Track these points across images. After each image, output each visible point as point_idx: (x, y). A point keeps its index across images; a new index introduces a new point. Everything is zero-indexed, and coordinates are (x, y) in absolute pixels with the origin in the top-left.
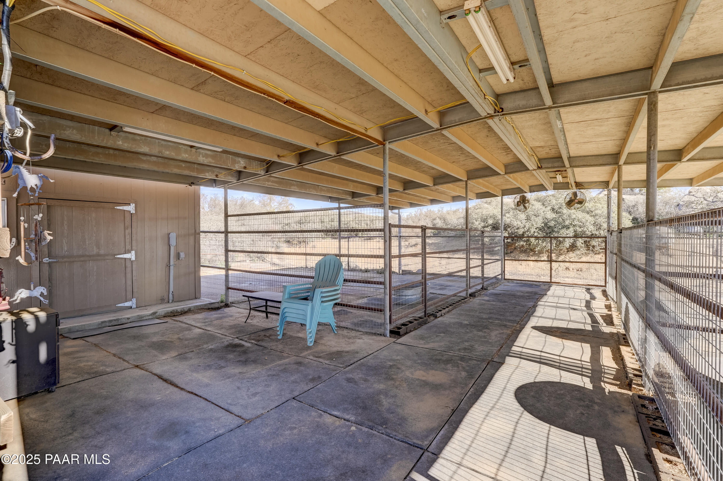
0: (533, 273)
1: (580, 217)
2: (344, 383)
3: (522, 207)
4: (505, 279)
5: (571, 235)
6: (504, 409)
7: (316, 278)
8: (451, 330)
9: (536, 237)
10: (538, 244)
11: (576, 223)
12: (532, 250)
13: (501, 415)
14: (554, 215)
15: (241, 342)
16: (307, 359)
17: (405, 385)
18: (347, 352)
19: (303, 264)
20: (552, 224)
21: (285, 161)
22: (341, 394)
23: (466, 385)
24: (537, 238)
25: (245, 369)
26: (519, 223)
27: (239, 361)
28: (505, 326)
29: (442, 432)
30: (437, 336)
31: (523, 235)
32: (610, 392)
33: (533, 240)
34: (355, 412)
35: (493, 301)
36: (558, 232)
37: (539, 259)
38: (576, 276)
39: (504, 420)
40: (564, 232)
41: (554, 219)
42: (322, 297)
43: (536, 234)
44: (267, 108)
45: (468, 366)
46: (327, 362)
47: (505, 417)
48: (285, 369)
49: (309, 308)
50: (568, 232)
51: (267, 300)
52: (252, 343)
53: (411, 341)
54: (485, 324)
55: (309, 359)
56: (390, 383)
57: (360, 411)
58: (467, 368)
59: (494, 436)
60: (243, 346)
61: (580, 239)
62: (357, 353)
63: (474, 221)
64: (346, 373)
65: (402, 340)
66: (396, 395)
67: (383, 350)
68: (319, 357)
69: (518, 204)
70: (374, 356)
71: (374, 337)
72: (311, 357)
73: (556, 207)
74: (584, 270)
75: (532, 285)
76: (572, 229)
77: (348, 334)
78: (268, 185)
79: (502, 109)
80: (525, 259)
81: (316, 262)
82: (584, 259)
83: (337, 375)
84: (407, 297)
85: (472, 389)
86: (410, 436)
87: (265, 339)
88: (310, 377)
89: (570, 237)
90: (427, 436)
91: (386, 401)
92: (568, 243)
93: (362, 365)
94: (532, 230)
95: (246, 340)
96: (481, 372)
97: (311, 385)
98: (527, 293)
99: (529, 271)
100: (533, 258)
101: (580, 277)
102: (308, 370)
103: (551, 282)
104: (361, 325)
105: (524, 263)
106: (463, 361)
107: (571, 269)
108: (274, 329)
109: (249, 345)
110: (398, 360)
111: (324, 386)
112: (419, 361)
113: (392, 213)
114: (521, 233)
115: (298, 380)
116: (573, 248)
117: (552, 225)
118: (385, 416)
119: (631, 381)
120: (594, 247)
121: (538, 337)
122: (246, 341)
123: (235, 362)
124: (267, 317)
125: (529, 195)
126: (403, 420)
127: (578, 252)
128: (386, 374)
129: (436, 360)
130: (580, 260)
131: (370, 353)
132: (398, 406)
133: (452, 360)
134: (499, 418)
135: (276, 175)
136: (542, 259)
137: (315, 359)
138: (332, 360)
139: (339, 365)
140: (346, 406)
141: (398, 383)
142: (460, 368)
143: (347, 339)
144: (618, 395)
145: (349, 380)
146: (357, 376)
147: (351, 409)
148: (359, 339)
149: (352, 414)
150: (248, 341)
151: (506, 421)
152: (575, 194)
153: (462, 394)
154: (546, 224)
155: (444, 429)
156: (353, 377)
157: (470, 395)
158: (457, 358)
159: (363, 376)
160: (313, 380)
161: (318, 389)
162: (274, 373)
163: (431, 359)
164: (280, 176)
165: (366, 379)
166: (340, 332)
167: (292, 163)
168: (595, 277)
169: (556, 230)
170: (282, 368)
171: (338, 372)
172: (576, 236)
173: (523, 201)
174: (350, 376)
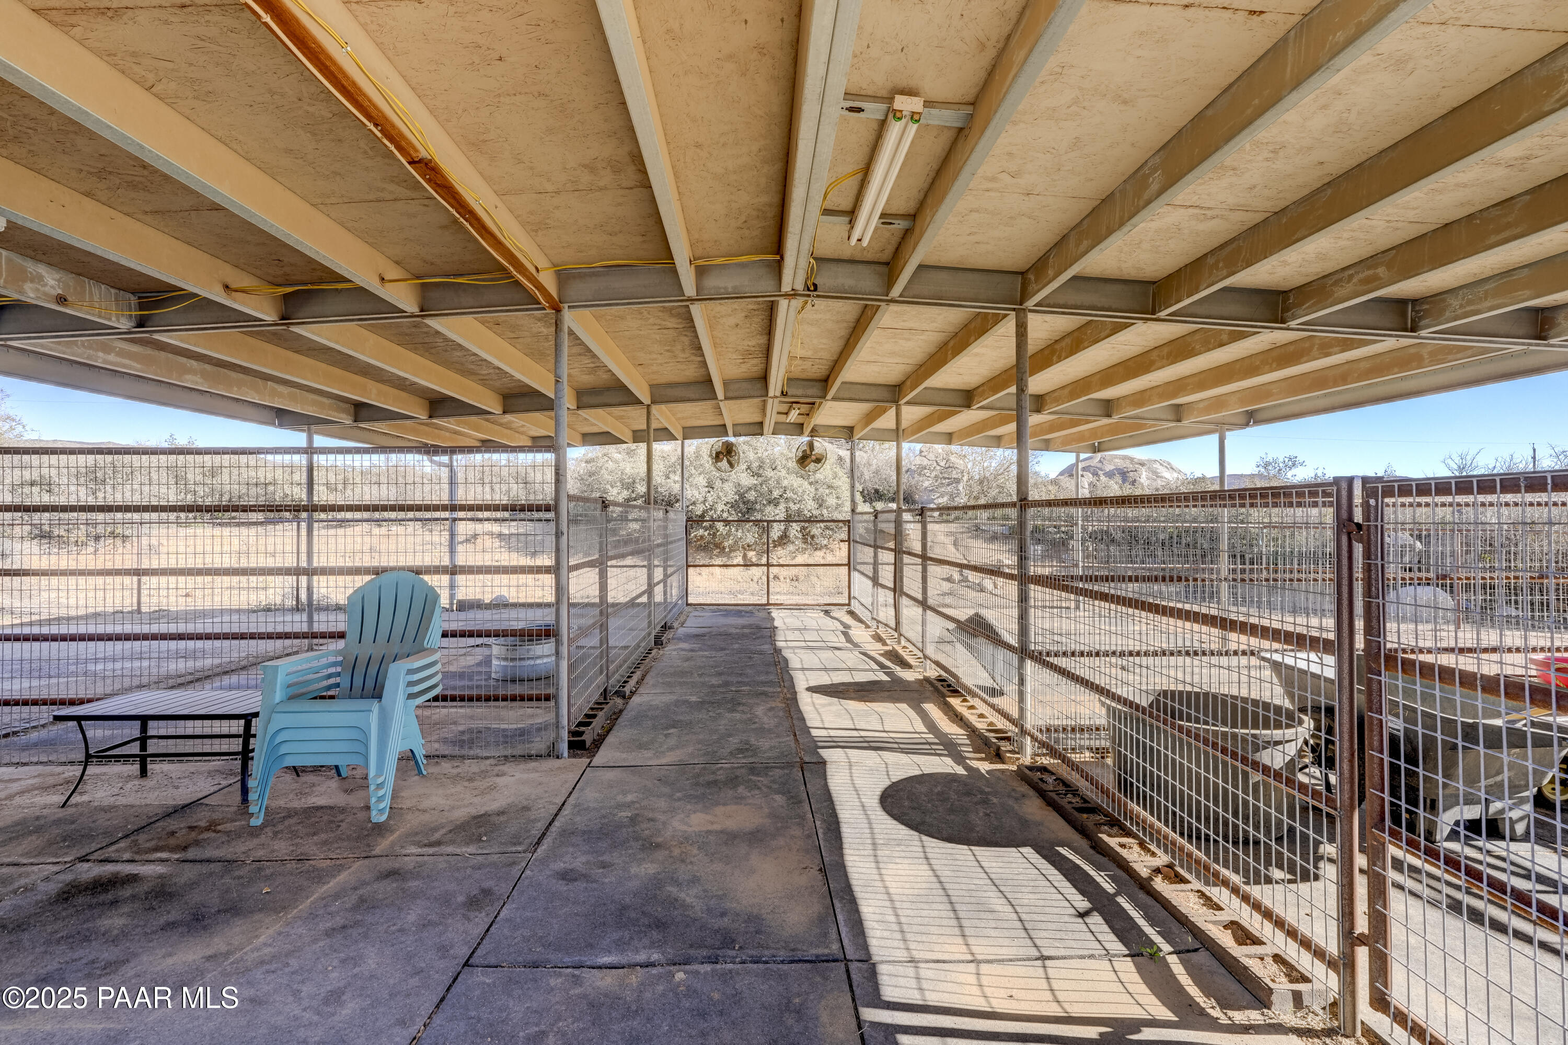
0: (723, 589)
1: (795, 485)
2: (562, 887)
3: (724, 464)
4: (688, 604)
5: (782, 516)
6: (893, 843)
7: (353, 636)
8: (682, 718)
9: (724, 521)
10: (729, 534)
11: (789, 494)
12: (717, 546)
13: (897, 854)
14: (754, 481)
15: (110, 868)
16: (406, 859)
17: (695, 851)
18: (501, 813)
19: (128, 602)
20: (751, 496)
21: (243, 303)
22: (577, 914)
23: (803, 818)
24: (727, 522)
25: (218, 943)
26: (696, 493)
27: (170, 926)
28: (764, 694)
29: (840, 917)
30: (666, 736)
31: (702, 516)
32: (988, 772)
33: (720, 525)
34: (646, 941)
35: (701, 650)
36: (762, 511)
37: (729, 563)
38: (791, 589)
39: (906, 861)
40: (771, 512)
41: (754, 488)
42: (411, 684)
43: (725, 515)
44: (288, 151)
45: (774, 782)
46: (472, 849)
47: (903, 854)
48: (362, 900)
49: (374, 718)
50: (777, 511)
51: (144, 720)
52: (162, 861)
53: (624, 756)
54: (729, 696)
55: (413, 855)
56: (660, 855)
57: (655, 934)
58: (775, 786)
59: (916, 892)
60: (133, 879)
61: (794, 524)
62: (526, 809)
63: (608, 487)
64: (544, 861)
65: (603, 756)
66: (695, 876)
67: (582, 790)
68: (438, 843)
69: (717, 457)
70: (575, 806)
71: (533, 764)
72: (414, 850)
73: (755, 465)
74: (802, 578)
75: (740, 611)
76: (782, 506)
77: (459, 770)
78: (105, 362)
79: (815, 285)
80: (707, 562)
81: (351, 591)
82: (800, 559)
83: (528, 872)
84: (538, 662)
85: (818, 823)
86: (799, 946)
87: (201, 837)
88: (461, 899)
89: (780, 521)
90: (826, 935)
91: (688, 895)
92: (776, 531)
93: (565, 833)
94: (720, 507)
95: (127, 856)
96: (803, 788)
97: (481, 920)
98: (744, 627)
99: (714, 586)
100: (718, 561)
101: (795, 590)
102: (436, 884)
103: (768, 604)
104: (471, 741)
105: (705, 570)
106: (758, 775)
107: (782, 578)
108: (205, 801)
109: (159, 869)
110: (633, 802)
111: (518, 909)
112: (679, 795)
113: (432, 461)
114: (699, 513)
115: (433, 917)
116: (784, 539)
117: (752, 498)
118: (716, 927)
119: (998, 748)
120: (813, 537)
121: (830, 704)
122: (132, 861)
123: (154, 932)
124: (144, 772)
125: (740, 442)
126: (755, 921)
127: (791, 548)
128: (636, 839)
129: (709, 784)
130: (793, 562)
131: (559, 801)
132: (720, 898)
133: (737, 777)
134: (897, 860)
135: (171, 338)
136: (735, 562)
137: (431, 850)
138: (480, 840)
139: (514, 849)
140: (615, 936)
141: (676, 852)
142: (765, 790)
143: (466, 784)
144: (998, 774)
145: (567, 876)
146: (578, 860)
147: (631, 938)
148: (498, 775)
149: (644, 948)
150: (137, 857)
151: (910, 861)
152: (811, 446)
153: (809, 836)
154: (742, 496)
155: (838, 911)
156: (568, 866)
157: (824, 834)
158: (743, 771)
159: (590, 858)
160: (473, 903)
161: (507, 920)
162: (339, 921)
163: (697, 784)
164: (182, 341)
165: (602, 862)
166: (434, 770)
167: (263, 313)
168: (818, 590)
169: (758, 507)
170: (353, 898)
171: (524, 864)
172: (788, 520)
173: (727, 453)
174: (560, 866)
